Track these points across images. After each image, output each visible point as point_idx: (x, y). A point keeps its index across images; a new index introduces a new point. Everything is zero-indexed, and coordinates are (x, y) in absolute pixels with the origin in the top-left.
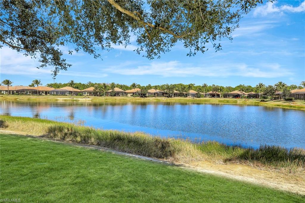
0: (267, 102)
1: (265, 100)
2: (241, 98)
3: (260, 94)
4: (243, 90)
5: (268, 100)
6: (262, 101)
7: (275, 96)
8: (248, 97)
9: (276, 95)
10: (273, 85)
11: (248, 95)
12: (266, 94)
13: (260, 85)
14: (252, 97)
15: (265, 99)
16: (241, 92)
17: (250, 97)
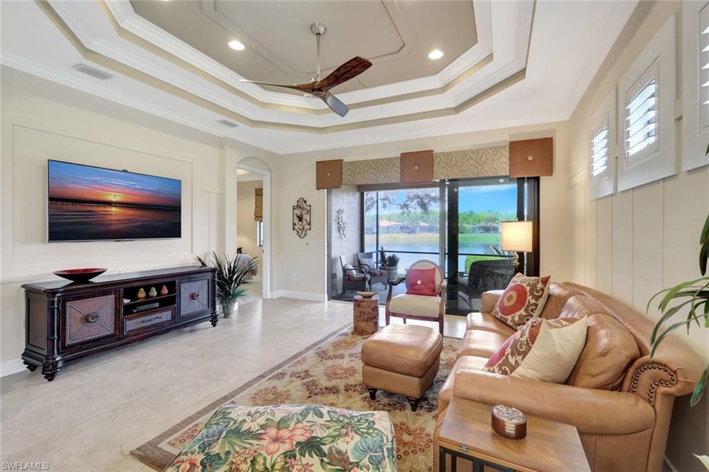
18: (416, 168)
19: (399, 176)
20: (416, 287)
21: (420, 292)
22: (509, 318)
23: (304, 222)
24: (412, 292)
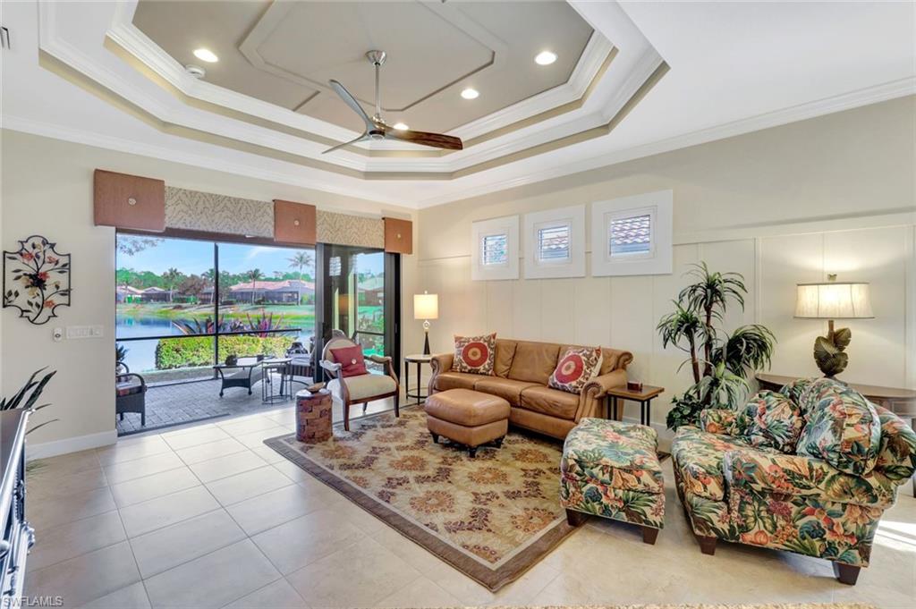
0: (186, 310)
1: (184, 305)
2: (125, 301)
3: (171, 292)
4: (128, 284)
5: (189, 304)
6: (175, 308)
7: (203, 297)
8: (142, 299)
9: (205, 294)
10: (199, 274)
11: (142, 294)
12: (184, 294)
13: (171, 274)
14: (154, 299)
15: (183, 302)
16: (124, 287)
17: (147, 298)
18: (297, 223)
19: (272, 229)
20: (352, 368)
21: (357, 372)
22: (481, 368)
23: (50, 290)
24: (347, 374)
